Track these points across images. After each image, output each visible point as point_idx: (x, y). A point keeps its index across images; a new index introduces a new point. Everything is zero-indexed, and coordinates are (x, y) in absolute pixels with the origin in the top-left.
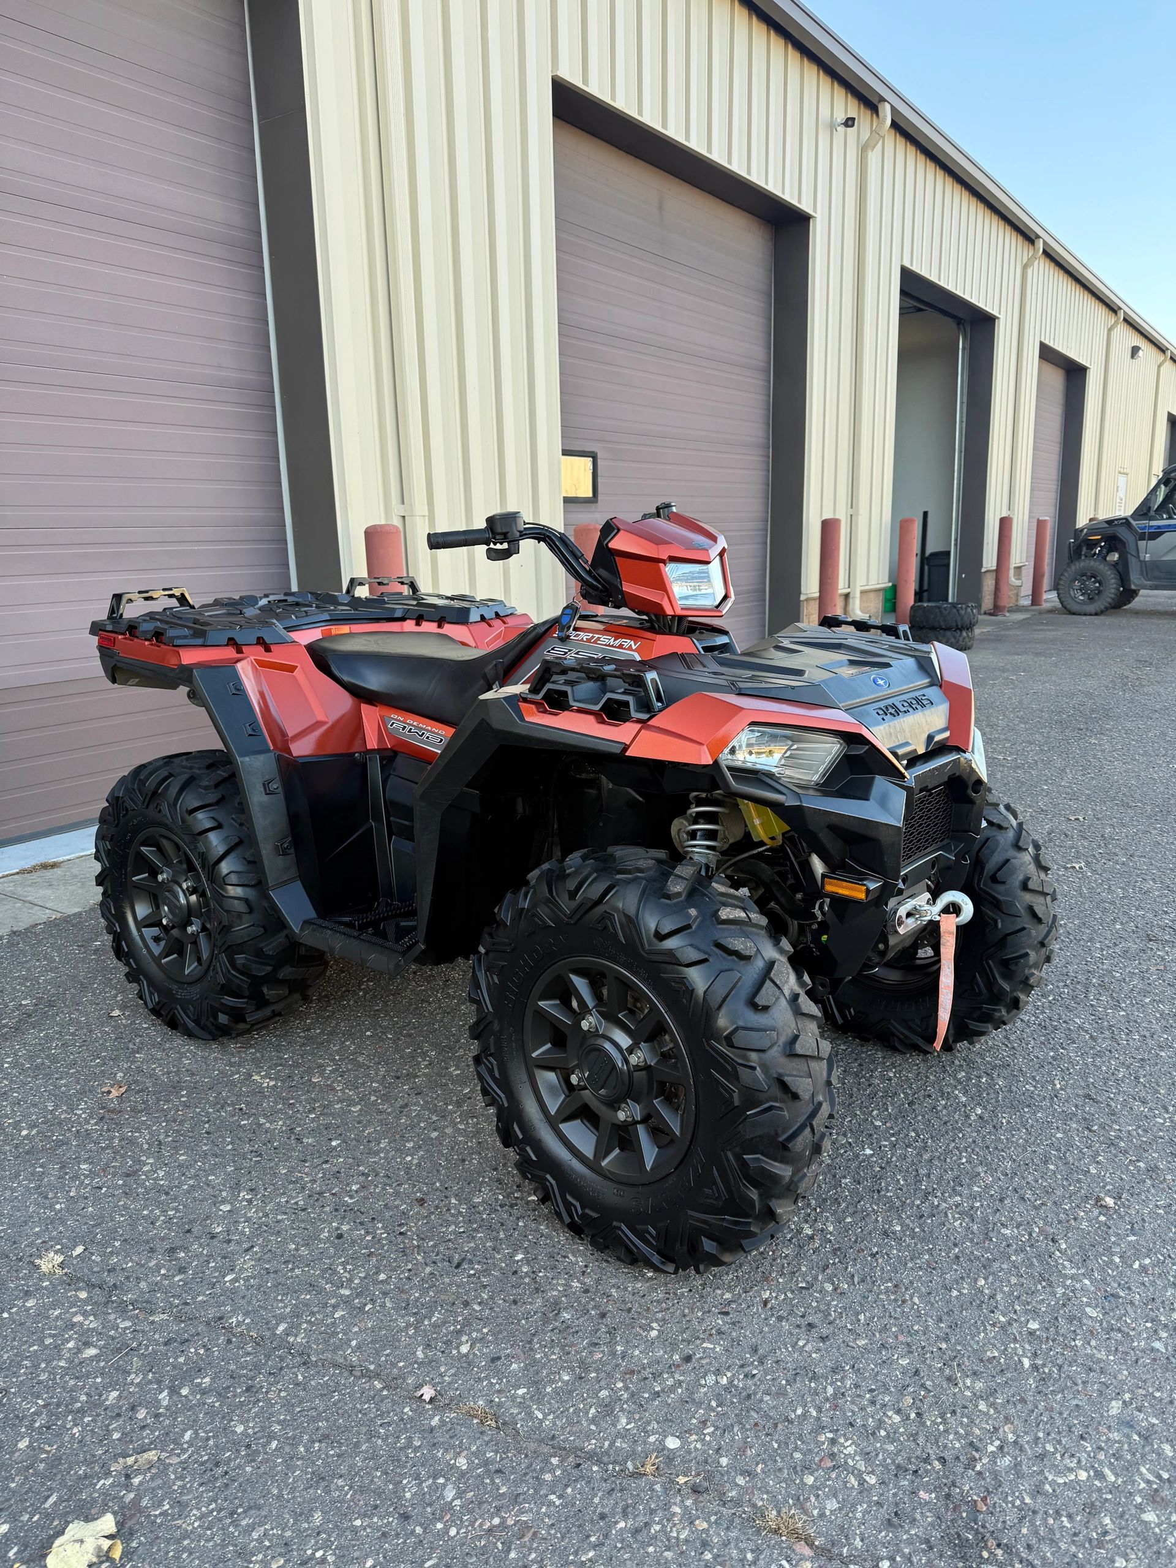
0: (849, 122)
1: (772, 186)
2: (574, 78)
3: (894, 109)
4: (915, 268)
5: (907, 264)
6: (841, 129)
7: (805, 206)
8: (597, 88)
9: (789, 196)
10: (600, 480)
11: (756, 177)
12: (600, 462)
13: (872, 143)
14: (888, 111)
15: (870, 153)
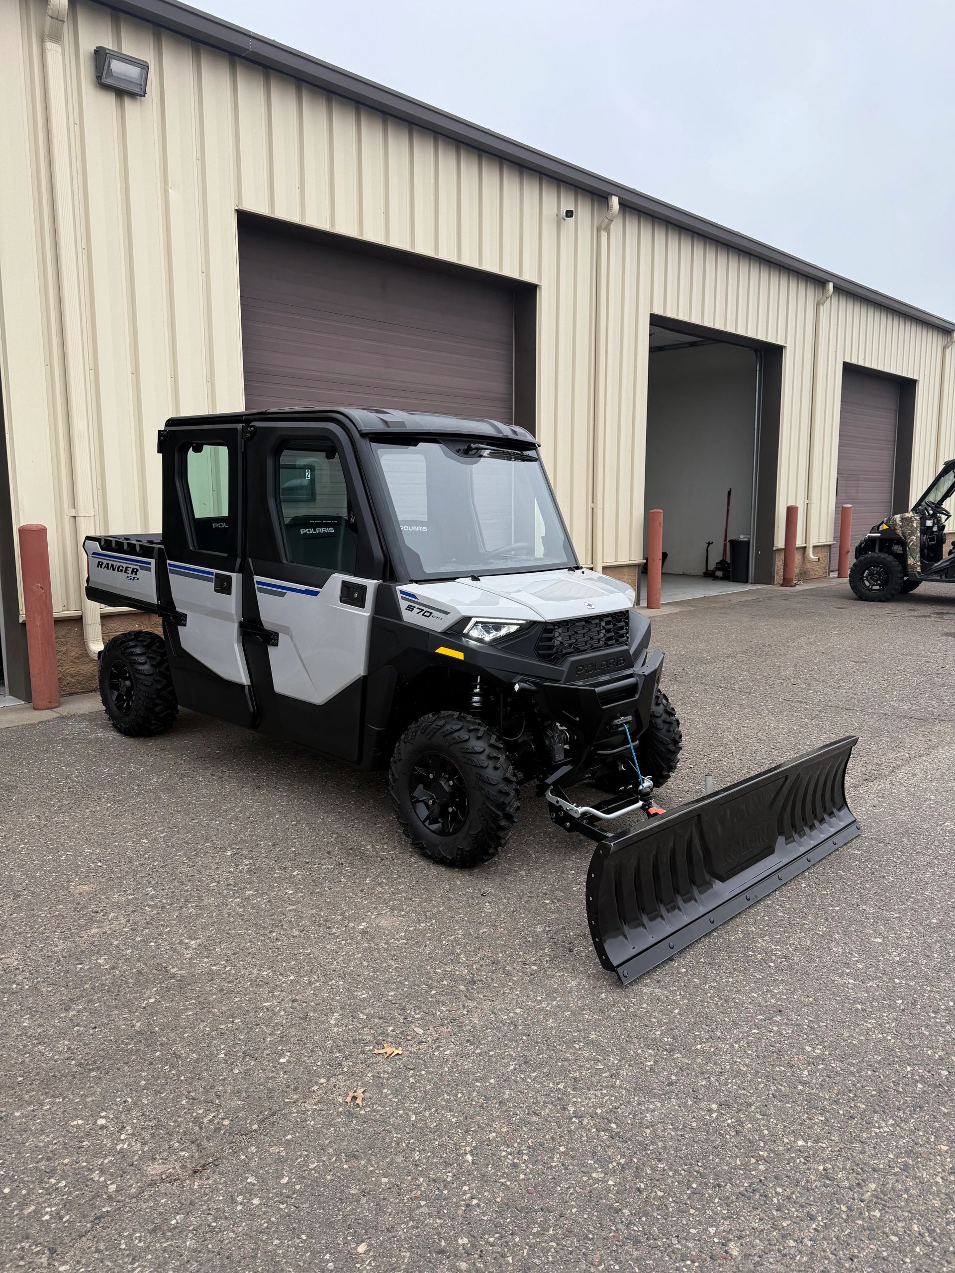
0: (569, 214)
1: (490, 265)
3: (619, 197)
4: (669, 315)
5: (658, 311)
7: (528, 277)
8: (286, 214)
9: (510, 271)
10: (318, 485)
11: (468, 262)
13: (604, 225)
14: (615, 201)
15: (604, 235)
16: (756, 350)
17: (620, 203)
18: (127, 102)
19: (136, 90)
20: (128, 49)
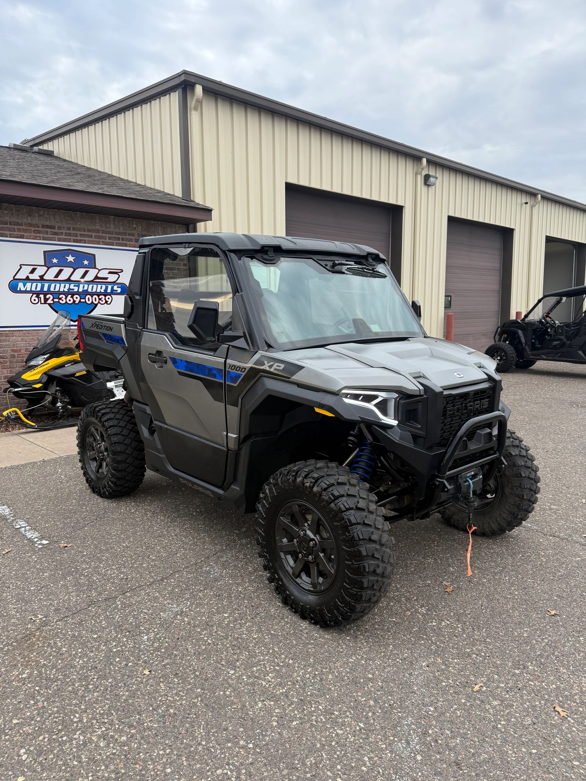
0: (526, 203)
1: (503, 225)
2: (452, 214)
3: (541, 195)
4: (551, 235)
5: (548, 235)
6: (524, 205)
7: (512, 227)
8: (458, 215)
9: (507, 226)
10: (452, 302)
11: (497, 223)
12: (452, 298)
13: (534, 205)
14: (539, 196)
15: (534, 208)
16: (573, 245)
17: (541, 197)
18: (430, 188)
19: (433, 184)
20: (432, 173)
